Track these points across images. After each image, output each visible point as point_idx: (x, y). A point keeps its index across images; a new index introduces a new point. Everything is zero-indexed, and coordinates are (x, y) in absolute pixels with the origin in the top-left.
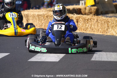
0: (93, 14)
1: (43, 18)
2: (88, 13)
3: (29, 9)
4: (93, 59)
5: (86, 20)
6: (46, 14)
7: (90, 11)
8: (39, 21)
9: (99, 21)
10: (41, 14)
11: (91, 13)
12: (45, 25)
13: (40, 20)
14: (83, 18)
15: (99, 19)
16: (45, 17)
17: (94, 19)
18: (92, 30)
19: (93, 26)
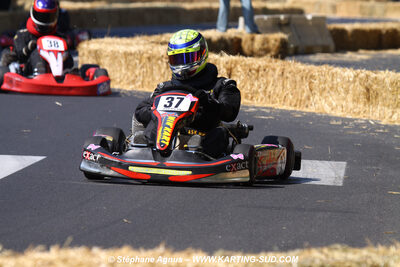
0: (273, 53)
1: (138, 62)
2: (260, 49)
3: (102, 36)
5: (253, 72)
6: (147, 53)
7: (266, 46)
8: (127, 68)
9: (288, 75)
10: (133, 52)
11: (267, 51)
12: (142, 82)
13: (130, 67)
14: (245, 65)
15: (288, 69)
16: (144, 61)
17: (274, 70)
18: (269, 96)
19: (270, 88)
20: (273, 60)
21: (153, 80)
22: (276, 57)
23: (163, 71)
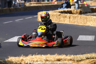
0: (78, 13)
4: (78, 40)
5: (75, 17)
6: (52, 14)
15: (82, 17)
17: (79, 17)
18: (78, 22)
20: (79, 15)
21: (54, 20)
22: (79, 14)
23: (56, 18)
